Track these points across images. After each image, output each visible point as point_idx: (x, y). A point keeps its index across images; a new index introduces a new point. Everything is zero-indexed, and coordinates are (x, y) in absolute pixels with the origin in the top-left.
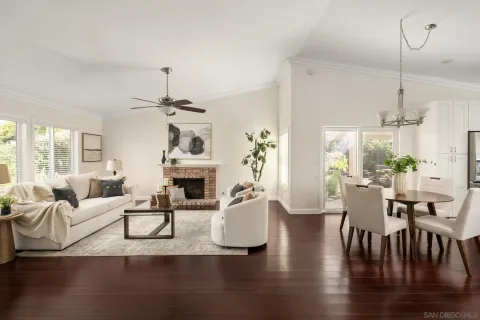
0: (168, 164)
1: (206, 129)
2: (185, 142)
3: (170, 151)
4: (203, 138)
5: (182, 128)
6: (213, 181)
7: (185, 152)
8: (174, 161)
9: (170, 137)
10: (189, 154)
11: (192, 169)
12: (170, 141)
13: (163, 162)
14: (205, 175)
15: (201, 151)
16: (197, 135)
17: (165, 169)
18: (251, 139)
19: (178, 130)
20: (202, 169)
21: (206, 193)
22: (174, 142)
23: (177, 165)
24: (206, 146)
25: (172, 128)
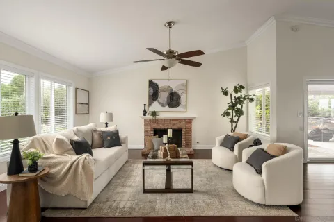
0: (149, 116)
1: (183, 85)
2: (163, 96)
3: (150, 104)
4: (179, 92)
5: (161, 84)
6: (189, 131)
7: (163, 106)
8: (154, 114)
9: (149, 92)
10: (167, 107)
11: (171, 120)
12: (149, 96)
13: (145, 115)
14: (182, 125)
15: (178, 104)
16: (174, 90)
17: (145, 121)
18: (226, 93)
19: (157, 85)
20: (180, 121)
21: (184, 142)
22: (154, 96)
23: (157, 117)
24: (183, 100)
25: (152, 84)
